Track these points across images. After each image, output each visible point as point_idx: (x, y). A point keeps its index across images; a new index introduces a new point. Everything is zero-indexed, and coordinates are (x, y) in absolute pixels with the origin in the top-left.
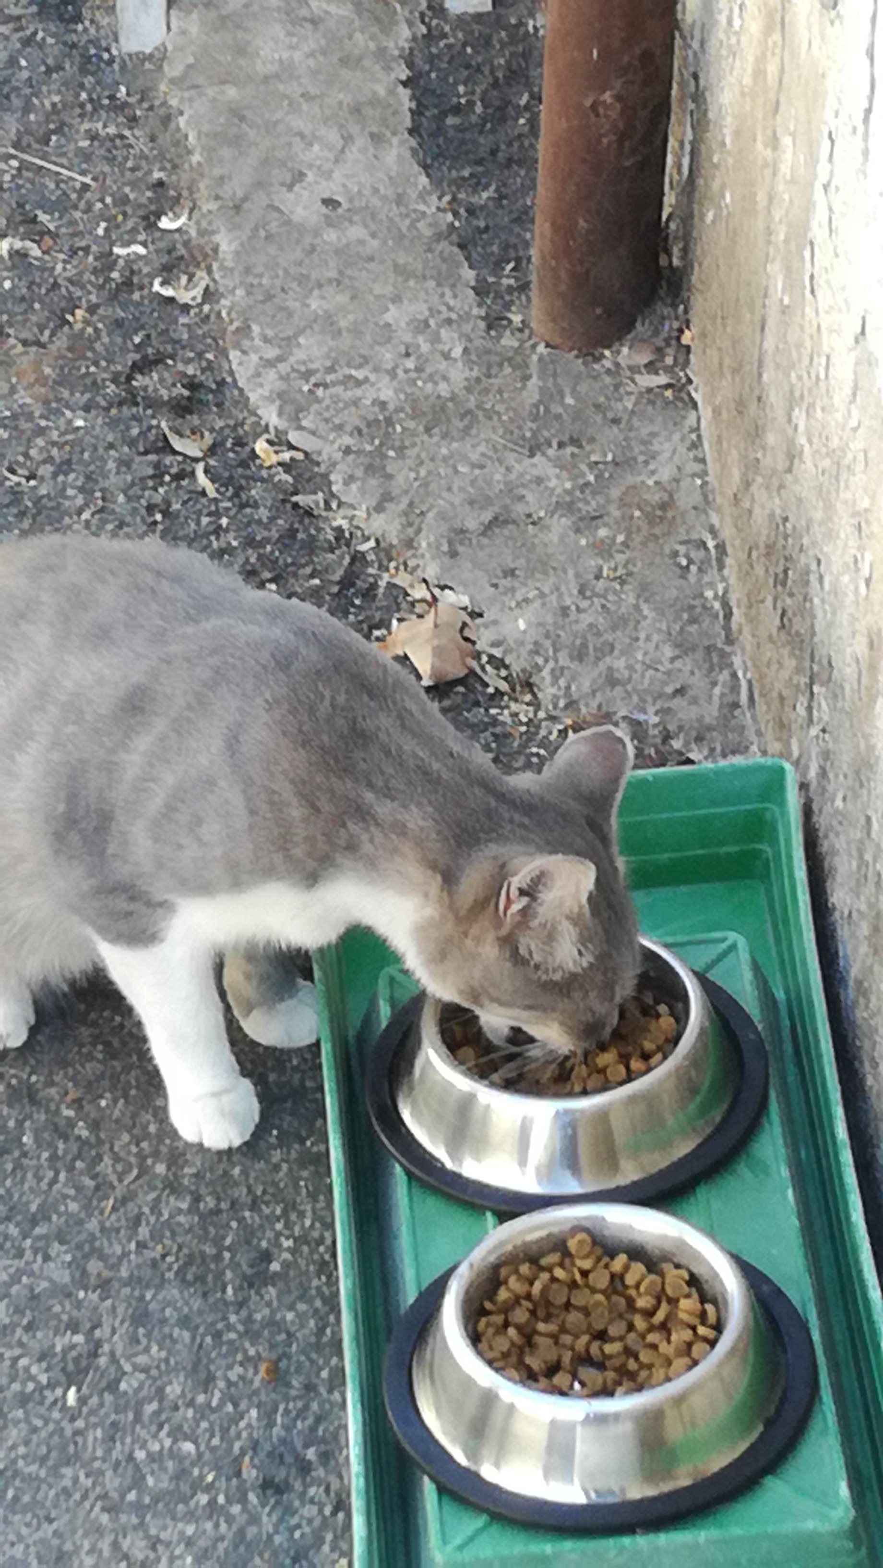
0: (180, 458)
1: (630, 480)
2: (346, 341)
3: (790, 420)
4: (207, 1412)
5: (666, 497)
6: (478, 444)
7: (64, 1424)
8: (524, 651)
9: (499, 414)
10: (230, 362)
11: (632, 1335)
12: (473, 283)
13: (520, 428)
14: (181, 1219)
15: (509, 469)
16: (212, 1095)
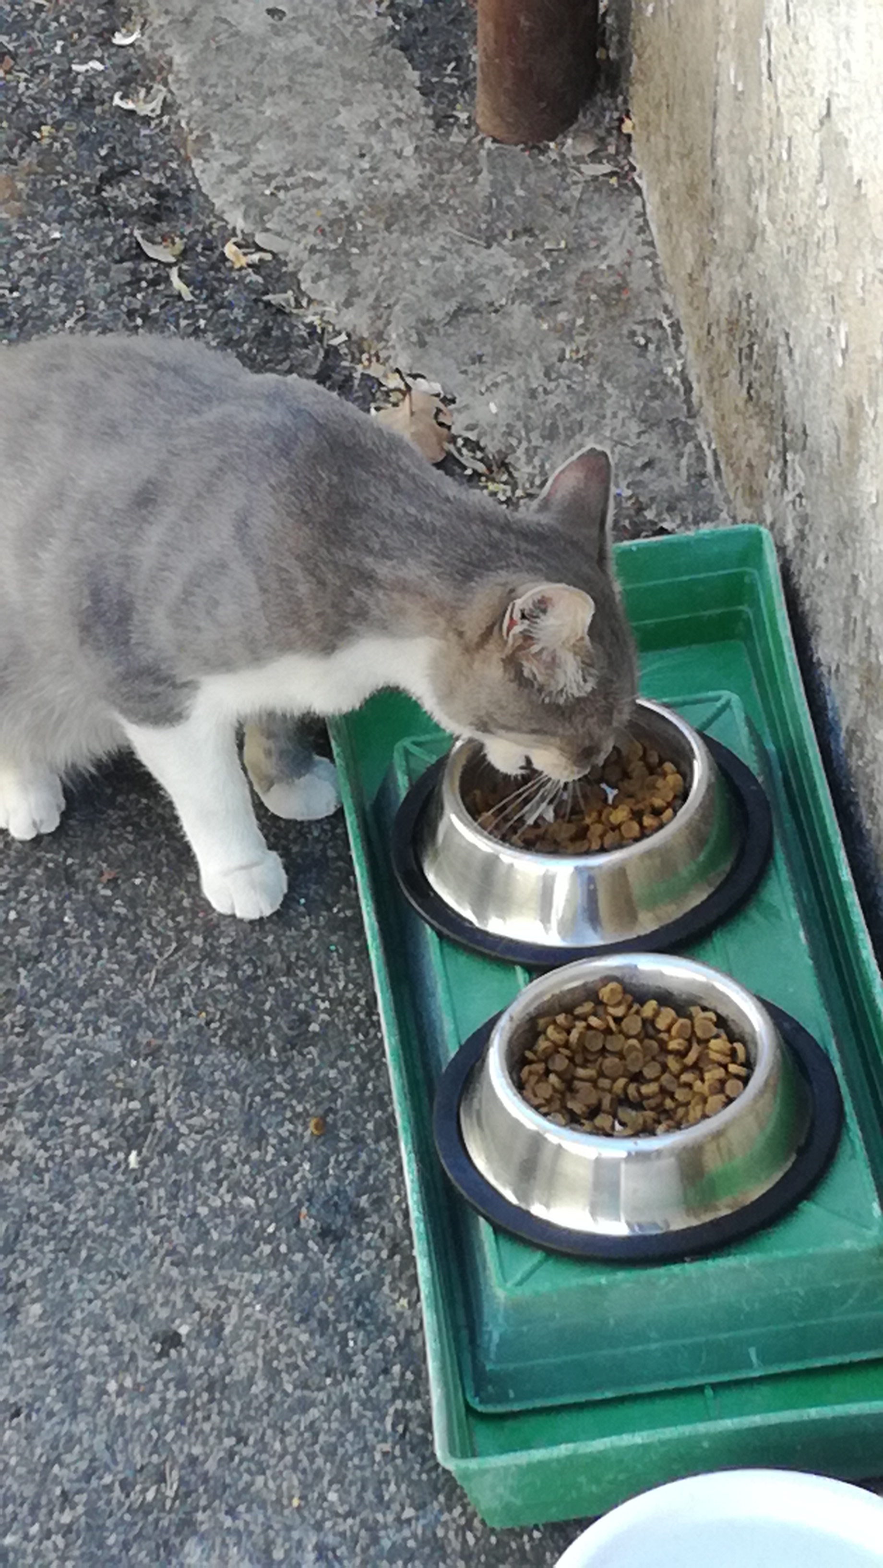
0: (155, 265)
1: (584, 265)
2: (301, 145)
3: (749, 201)
4: (262, 1167)
5: (619, 280)
6: (437, 238)
7: (128, 1185)
8: (498, 435)
9: (455, 209)
10: (193, 170)
11: (666, 1076)
12: (418, 84)
13: (475, 220)
14: (221, 987)
15: (468, 261)
16: (242, 868)
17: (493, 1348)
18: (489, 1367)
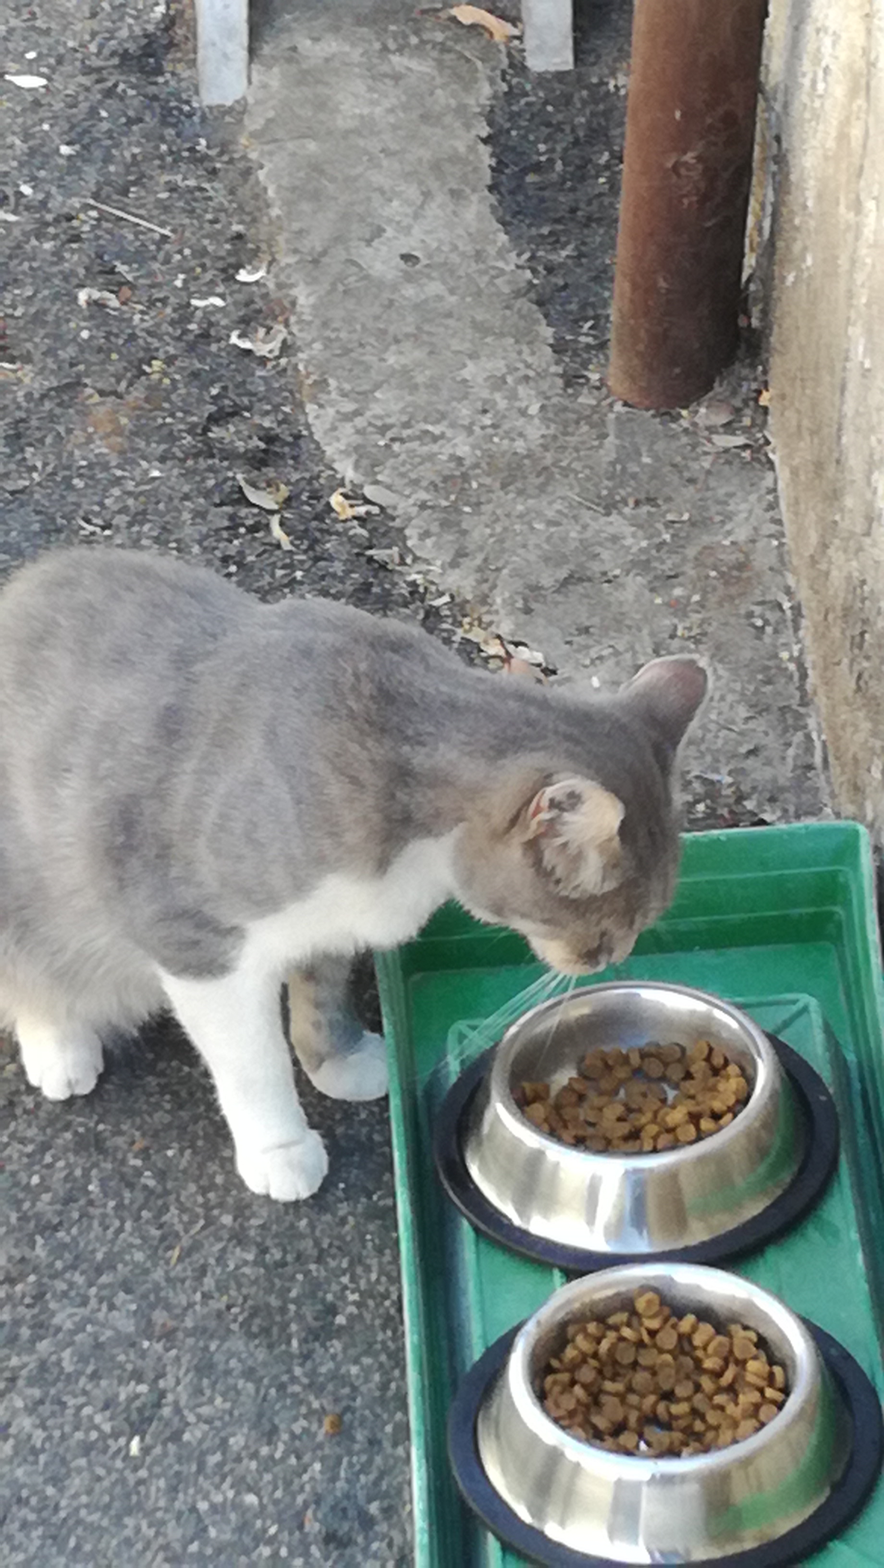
0: (256, 511)
1: (706, 539)
2: (422, 397)
3: (869, 483)
4: (271, 1464)
5: (741, 557)
6: (553, 502)
7: (127, 1473)
9: (576, 473)
10: (306, 414)
11: (699, 1396)
12: (551, 341)
13: (596, 485)
14: (247, 1270)
15: (585, 527)
16: (282, 1146)
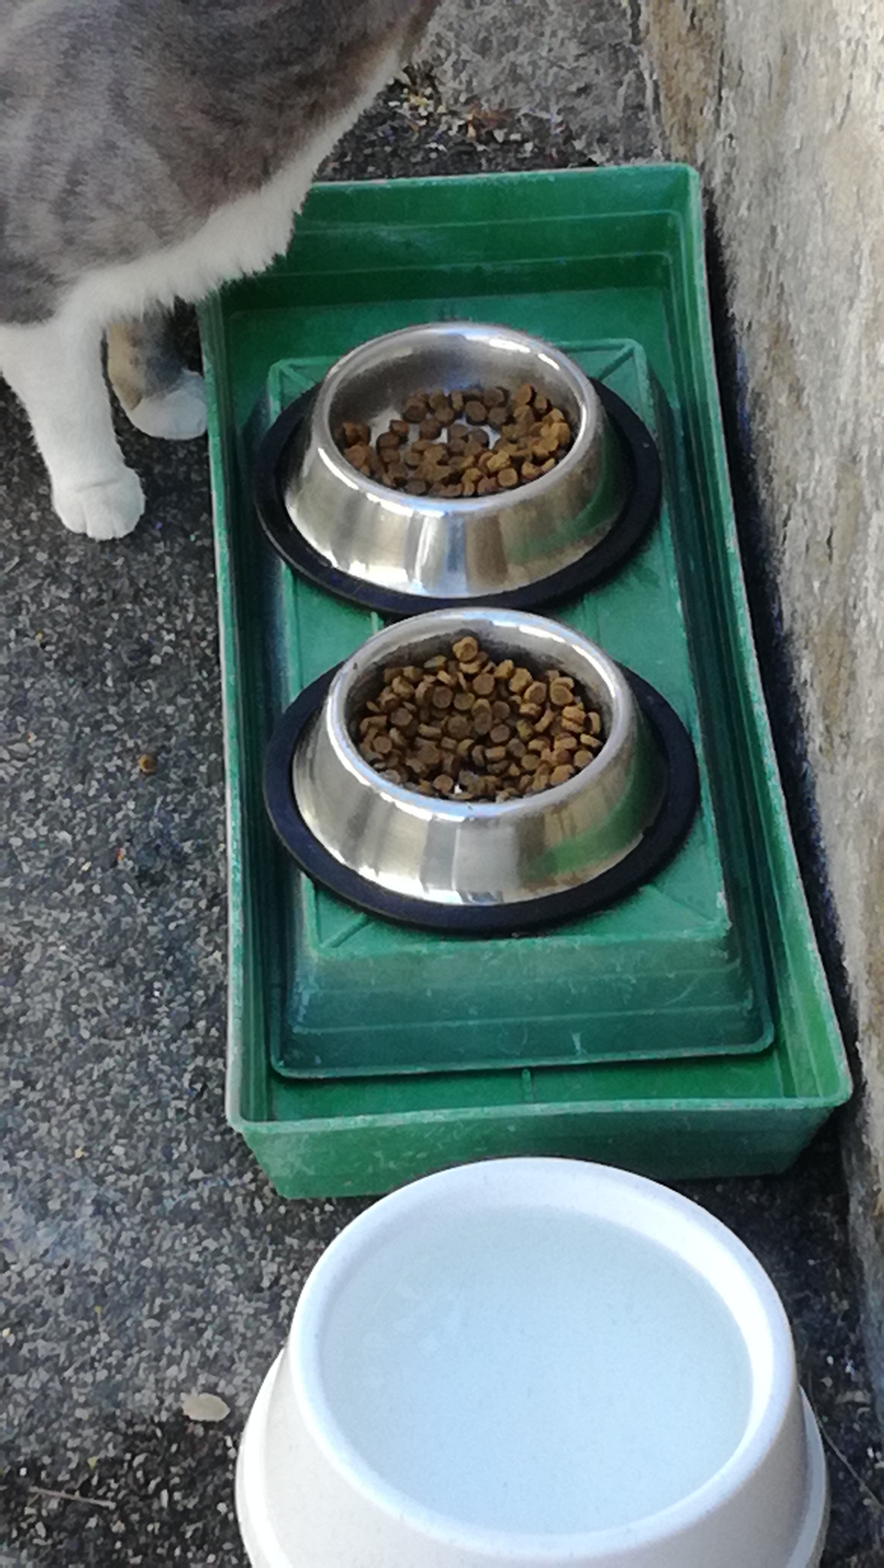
4: (85, 802)
11: (514, 741)
14: (62, 608)
16: (98, 484)
17: (303, 1011)
18: (296, 1030)
